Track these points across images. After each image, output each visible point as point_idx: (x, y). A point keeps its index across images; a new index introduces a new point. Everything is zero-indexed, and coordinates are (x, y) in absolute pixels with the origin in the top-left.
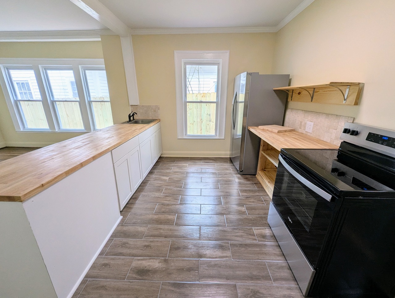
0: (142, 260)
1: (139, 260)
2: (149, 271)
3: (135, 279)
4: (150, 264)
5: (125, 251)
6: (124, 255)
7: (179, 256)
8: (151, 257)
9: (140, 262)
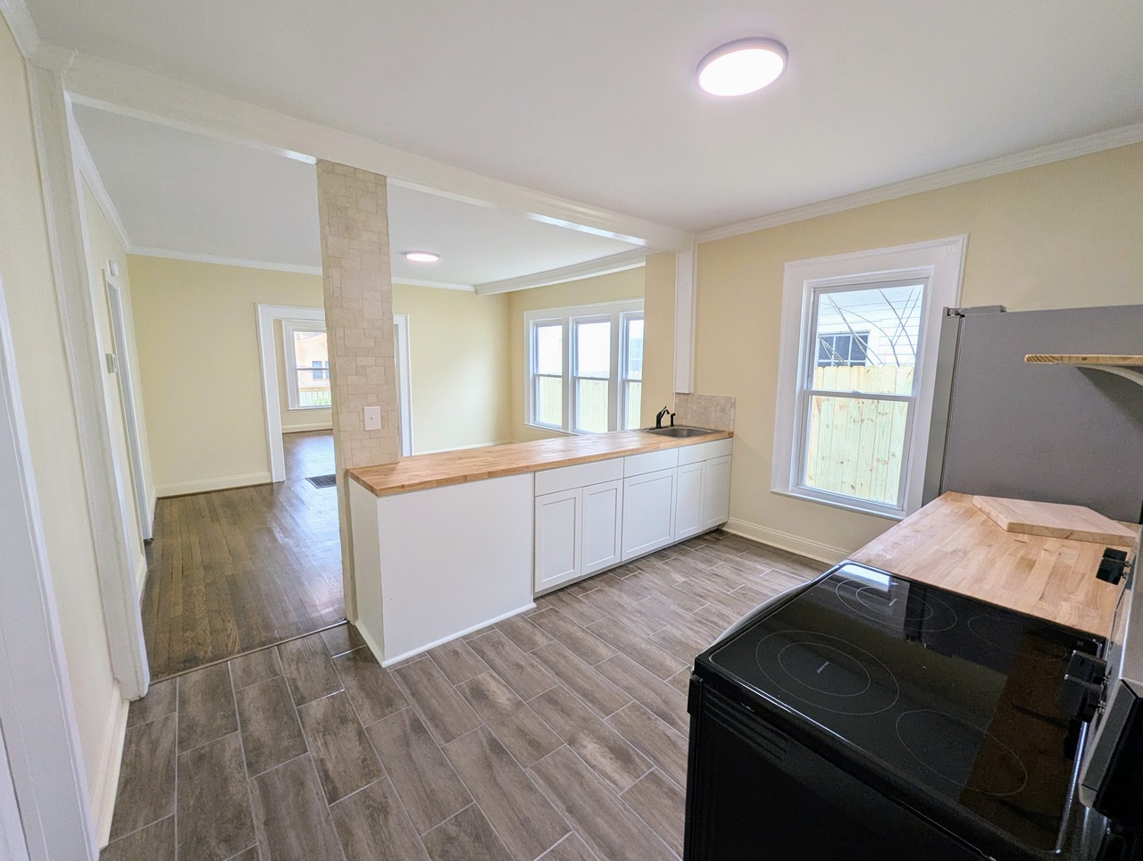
0: (494, 678)
1: (491, 676)
2: (487, 698)
3: (464, 694)
4: (498, 692)
5: (491, 653)
6: (483, 657)
7: (542, 714)
8: (509, 684)
9: (489, 679)
